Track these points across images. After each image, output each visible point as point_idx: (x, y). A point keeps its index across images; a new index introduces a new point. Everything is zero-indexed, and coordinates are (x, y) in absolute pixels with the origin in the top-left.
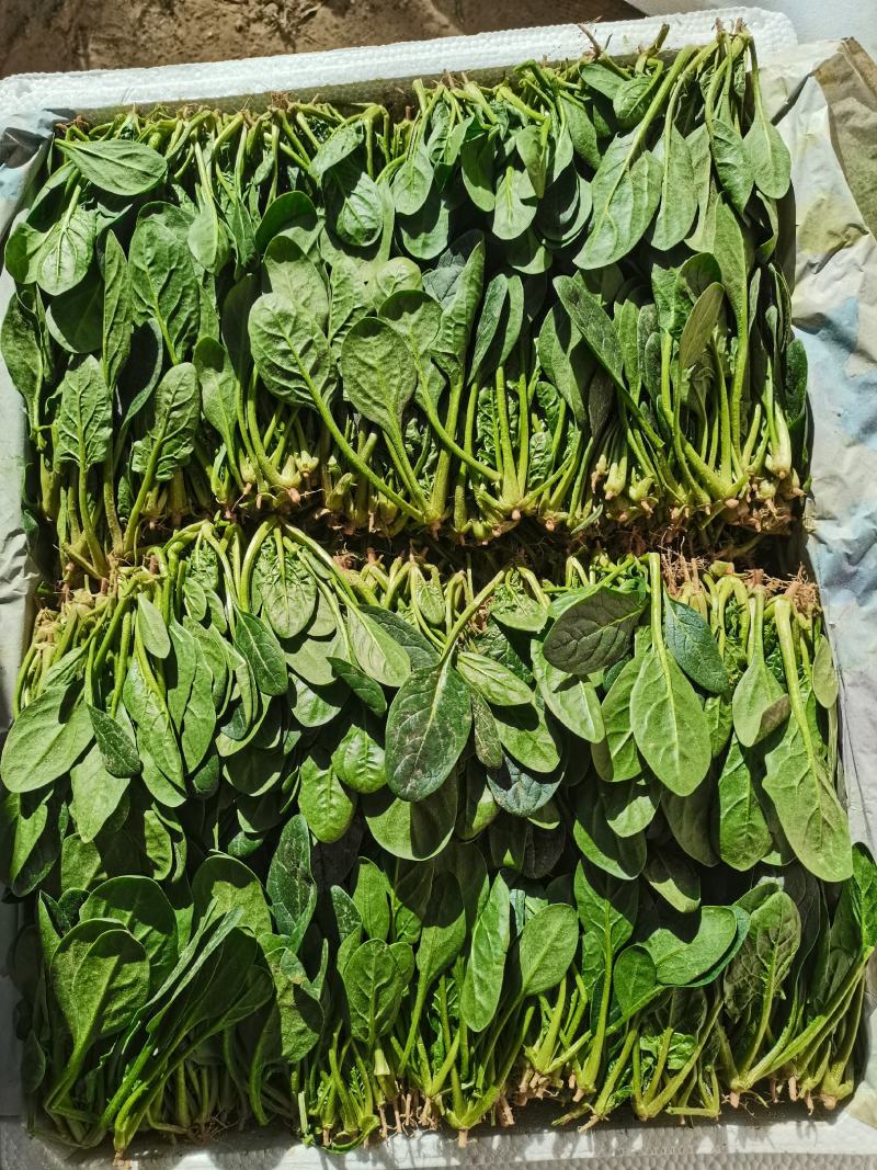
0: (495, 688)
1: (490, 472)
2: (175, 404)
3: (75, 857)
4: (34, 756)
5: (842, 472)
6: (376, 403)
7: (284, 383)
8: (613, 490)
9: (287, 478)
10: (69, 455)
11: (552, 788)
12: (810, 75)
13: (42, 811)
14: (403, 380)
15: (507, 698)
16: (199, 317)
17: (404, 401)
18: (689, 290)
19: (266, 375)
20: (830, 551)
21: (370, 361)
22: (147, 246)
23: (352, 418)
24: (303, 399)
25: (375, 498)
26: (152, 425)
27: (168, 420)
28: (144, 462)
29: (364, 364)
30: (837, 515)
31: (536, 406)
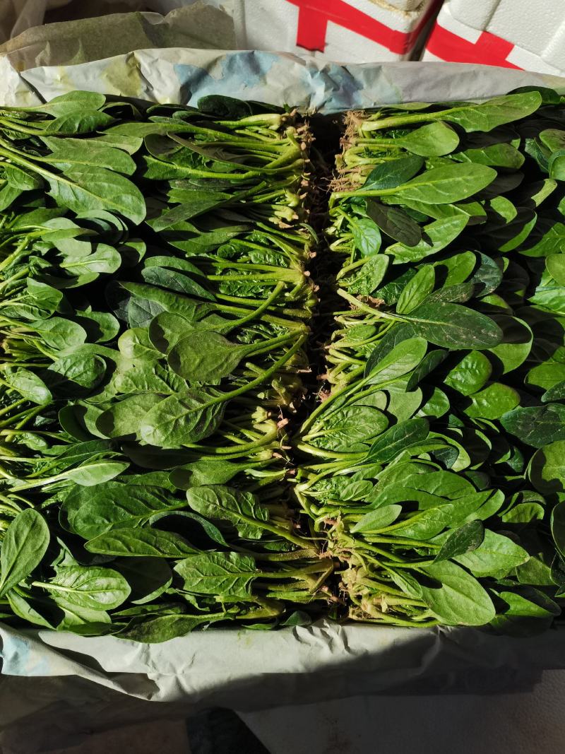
0: (423, 289)
1: (277, 290)
2: (218, 502)
3: (530, 574)
4: (467, 604)
5: (282, 88)
6: (227, 360)
7: (207, 423)
8: (293, 214)
9: (270, 428)
10: (247, 586)
11: (484, 257)
12: (20, 75)
13: (504, 595)
14: (212, 340)
15: (430, 281)
16: (151, 486)
17: (226, 340)
18: (167, 154)
19: (201, 436)
20: (330, 100)
21: (198, 361)
22: (94, 523)
23: (232, 381)
24: (220, 409)
25: (288, 368)
26: (228, 523)
27: (228, 509)
28: (254, 531)
29: (199, 365)
30: (308, 93)
31: (234, 258)
